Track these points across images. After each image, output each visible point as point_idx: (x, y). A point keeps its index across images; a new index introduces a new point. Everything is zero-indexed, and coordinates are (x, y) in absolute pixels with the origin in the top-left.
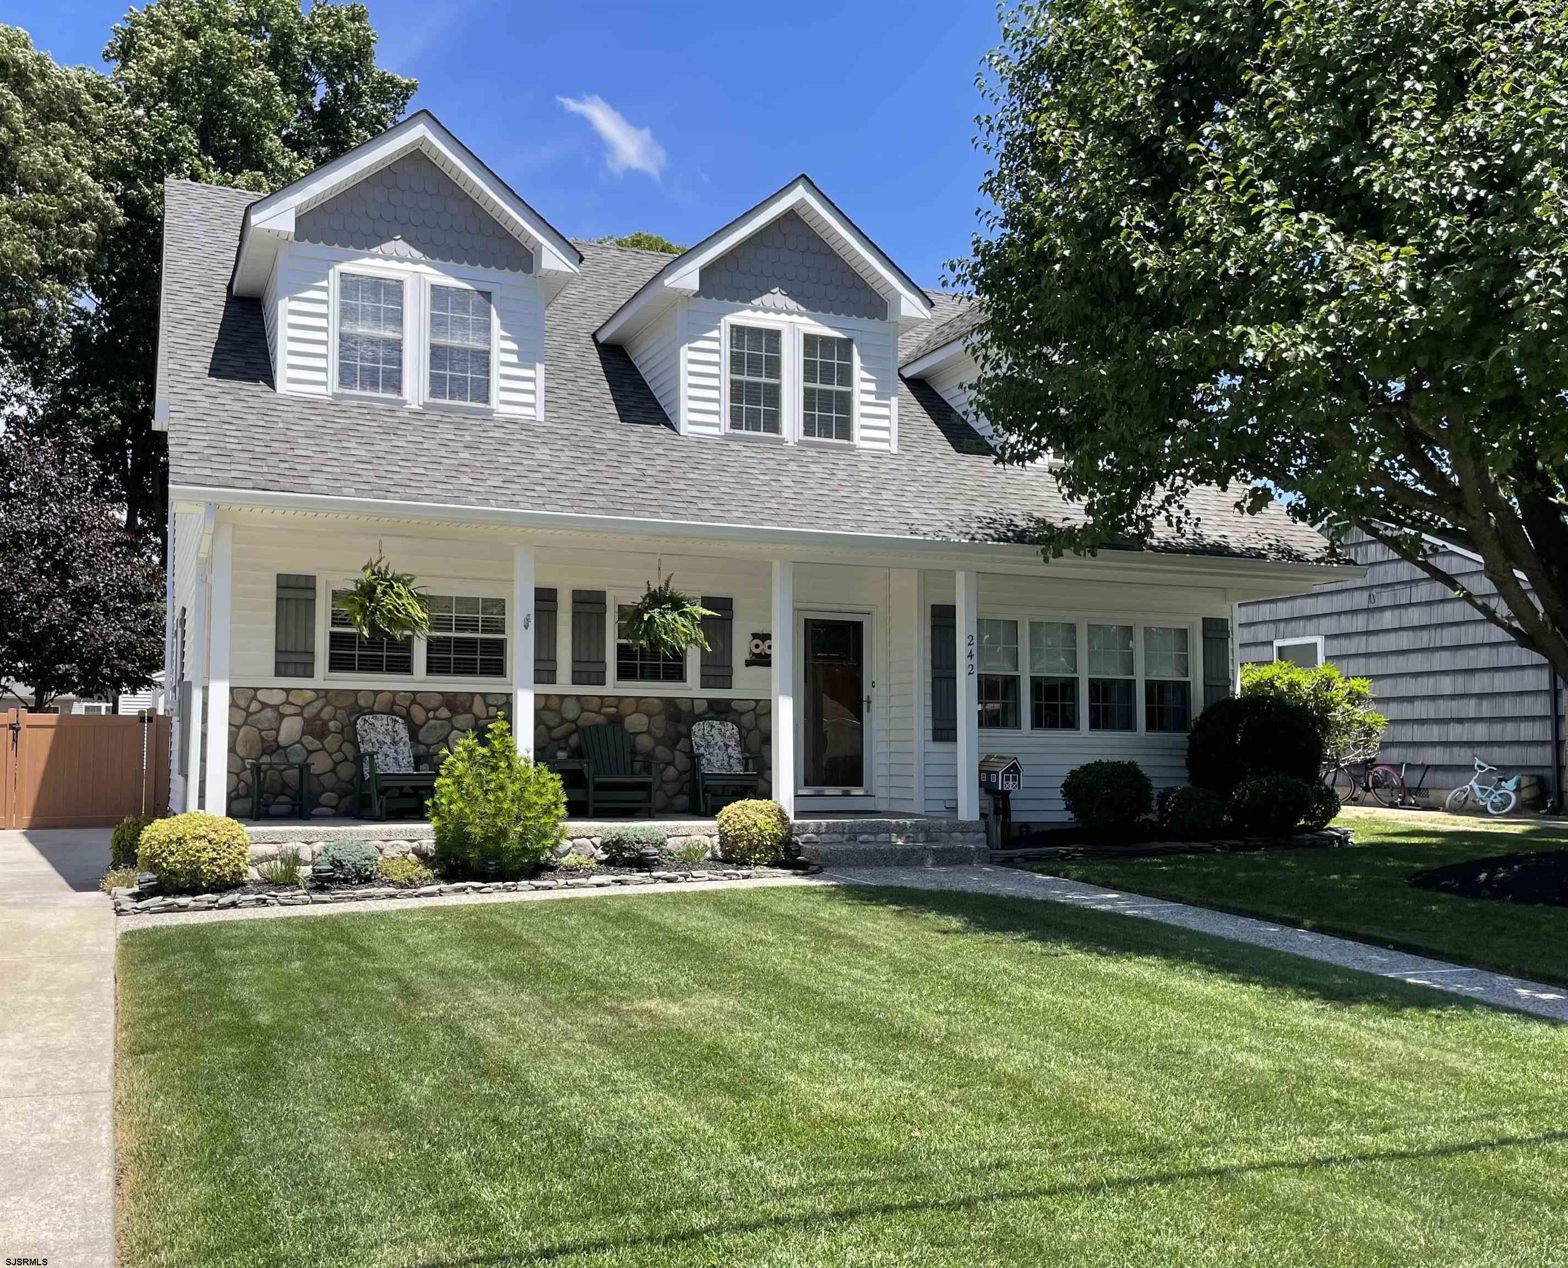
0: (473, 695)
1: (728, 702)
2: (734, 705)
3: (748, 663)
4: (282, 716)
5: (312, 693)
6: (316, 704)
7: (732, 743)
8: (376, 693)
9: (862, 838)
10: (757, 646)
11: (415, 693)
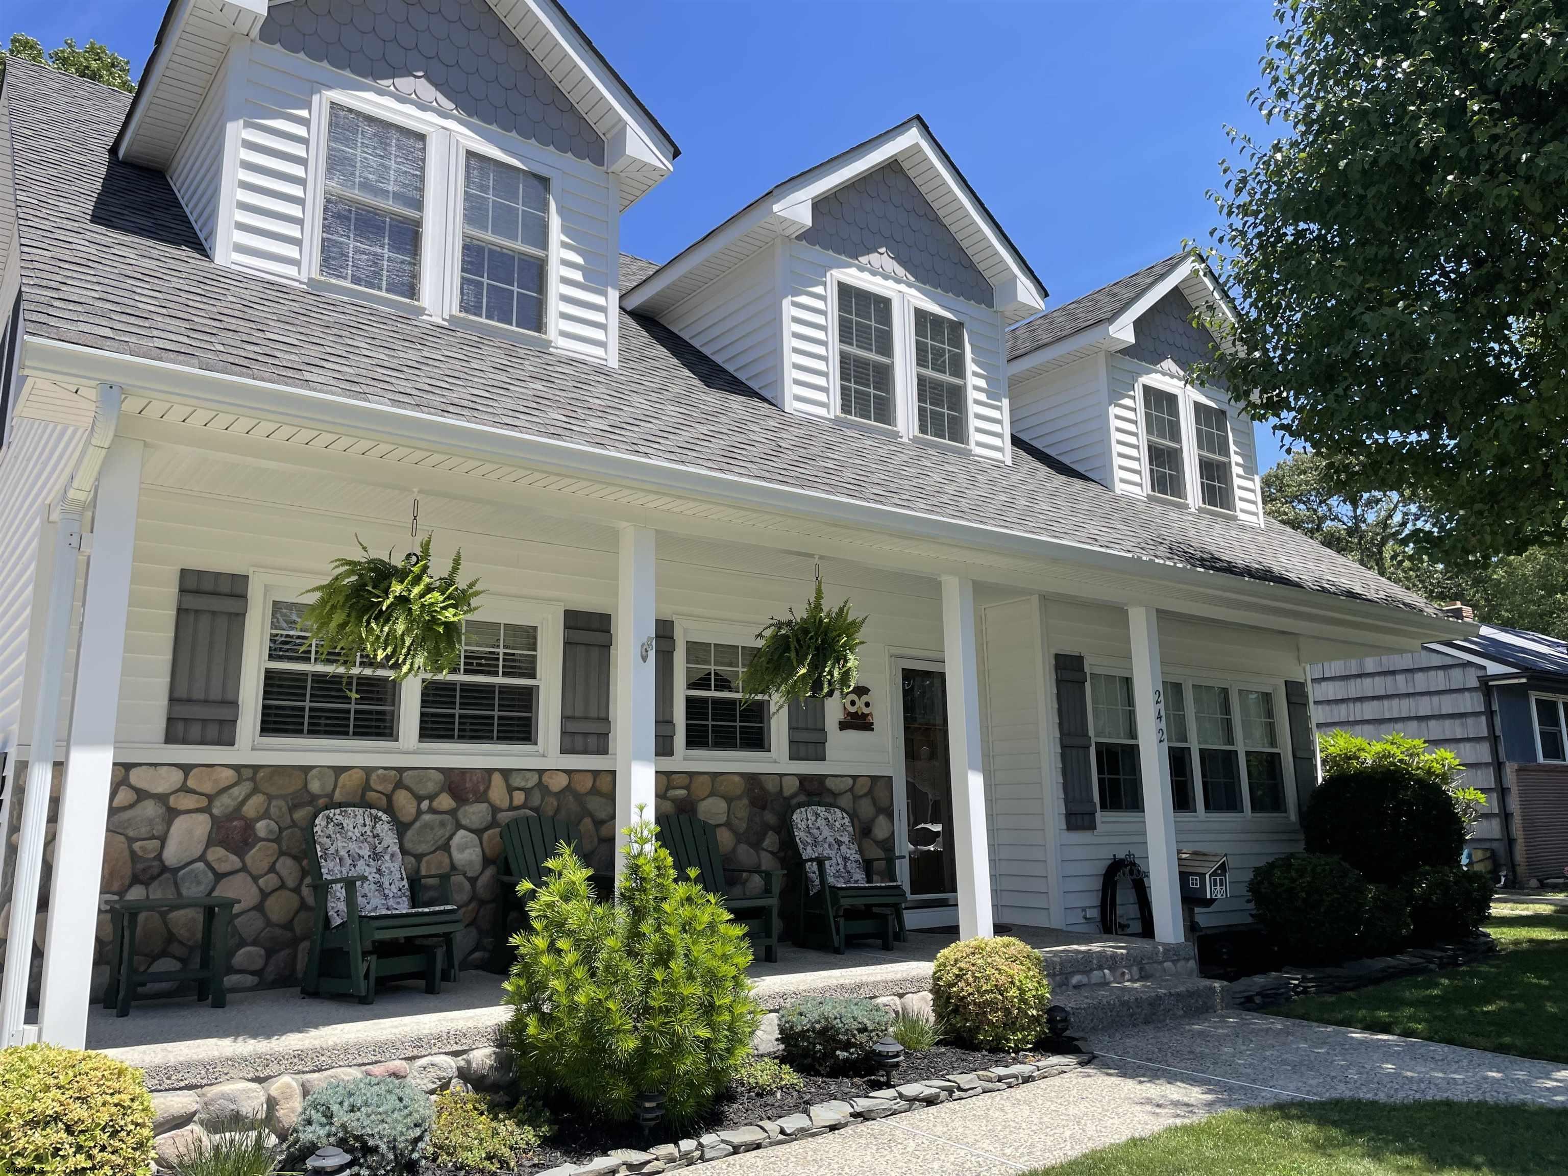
0: (490, 772)
1: (821, 778)
2: (829, 783)
3: (843, 726)
4: (172, 814)
5: (230, 773)
6: (236, 791)
7: (846, 839)
8: (339, 770)
9: (1075, 979)
10: (853, 703)
11: (400, 770)
